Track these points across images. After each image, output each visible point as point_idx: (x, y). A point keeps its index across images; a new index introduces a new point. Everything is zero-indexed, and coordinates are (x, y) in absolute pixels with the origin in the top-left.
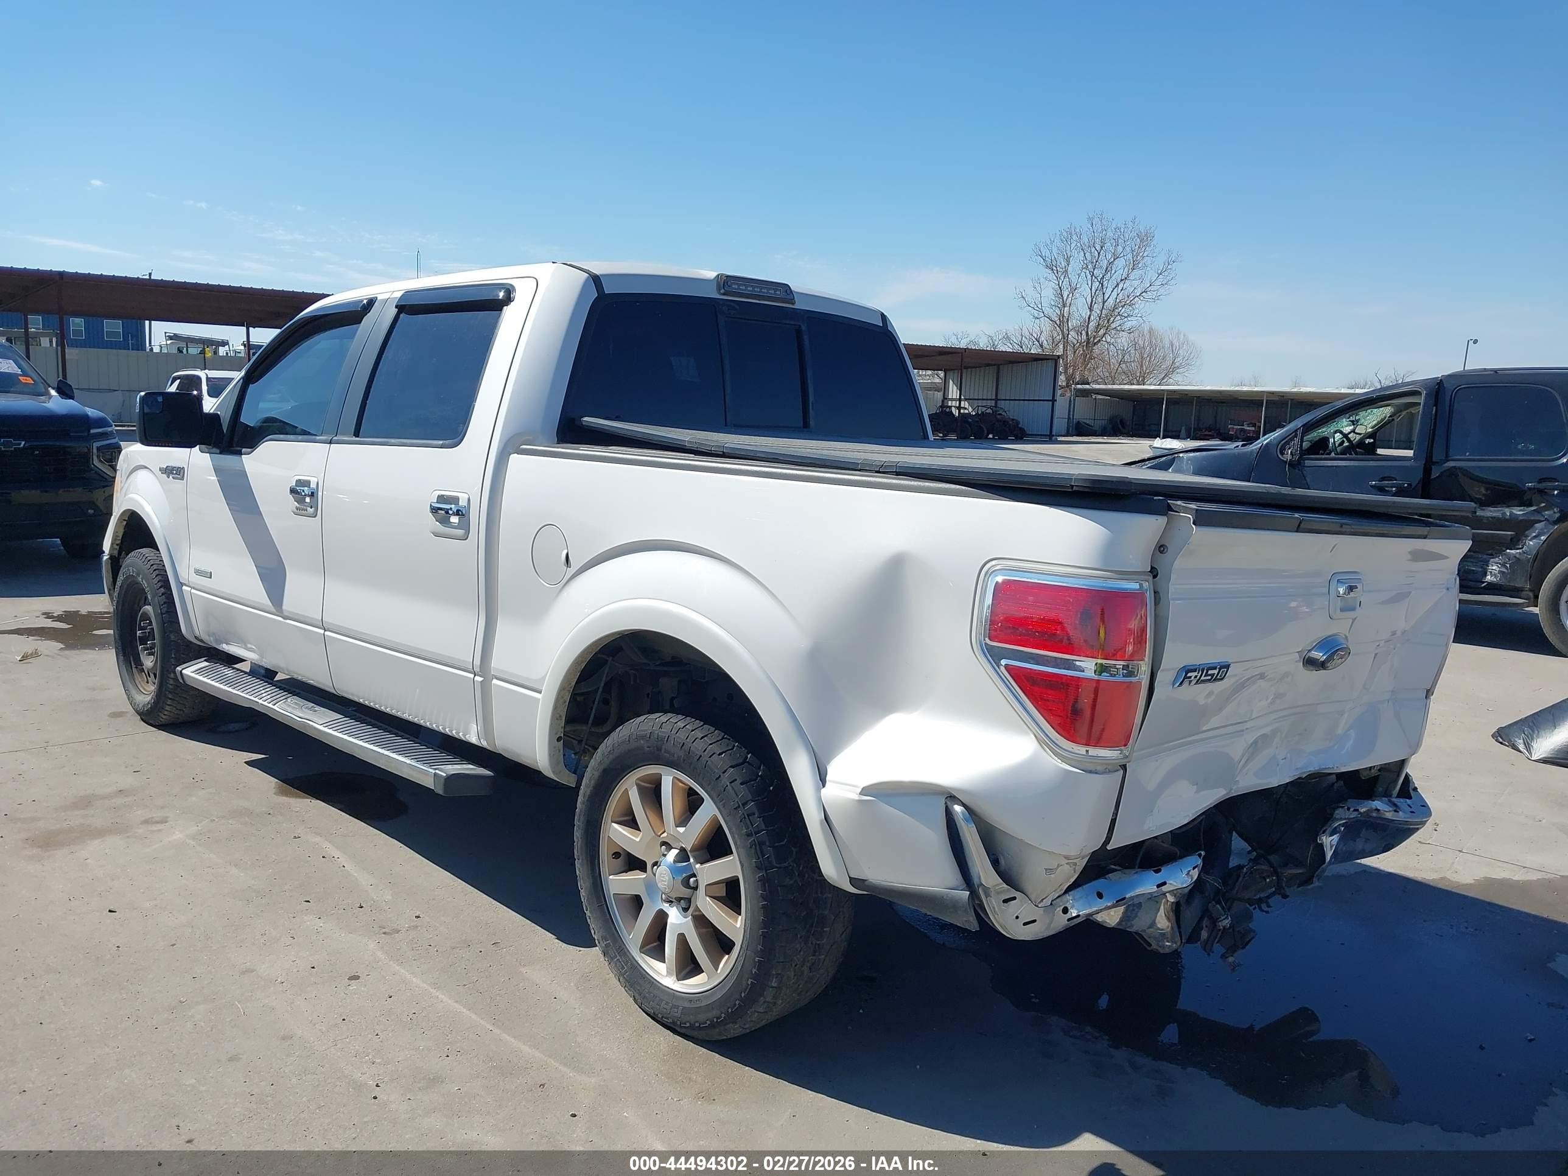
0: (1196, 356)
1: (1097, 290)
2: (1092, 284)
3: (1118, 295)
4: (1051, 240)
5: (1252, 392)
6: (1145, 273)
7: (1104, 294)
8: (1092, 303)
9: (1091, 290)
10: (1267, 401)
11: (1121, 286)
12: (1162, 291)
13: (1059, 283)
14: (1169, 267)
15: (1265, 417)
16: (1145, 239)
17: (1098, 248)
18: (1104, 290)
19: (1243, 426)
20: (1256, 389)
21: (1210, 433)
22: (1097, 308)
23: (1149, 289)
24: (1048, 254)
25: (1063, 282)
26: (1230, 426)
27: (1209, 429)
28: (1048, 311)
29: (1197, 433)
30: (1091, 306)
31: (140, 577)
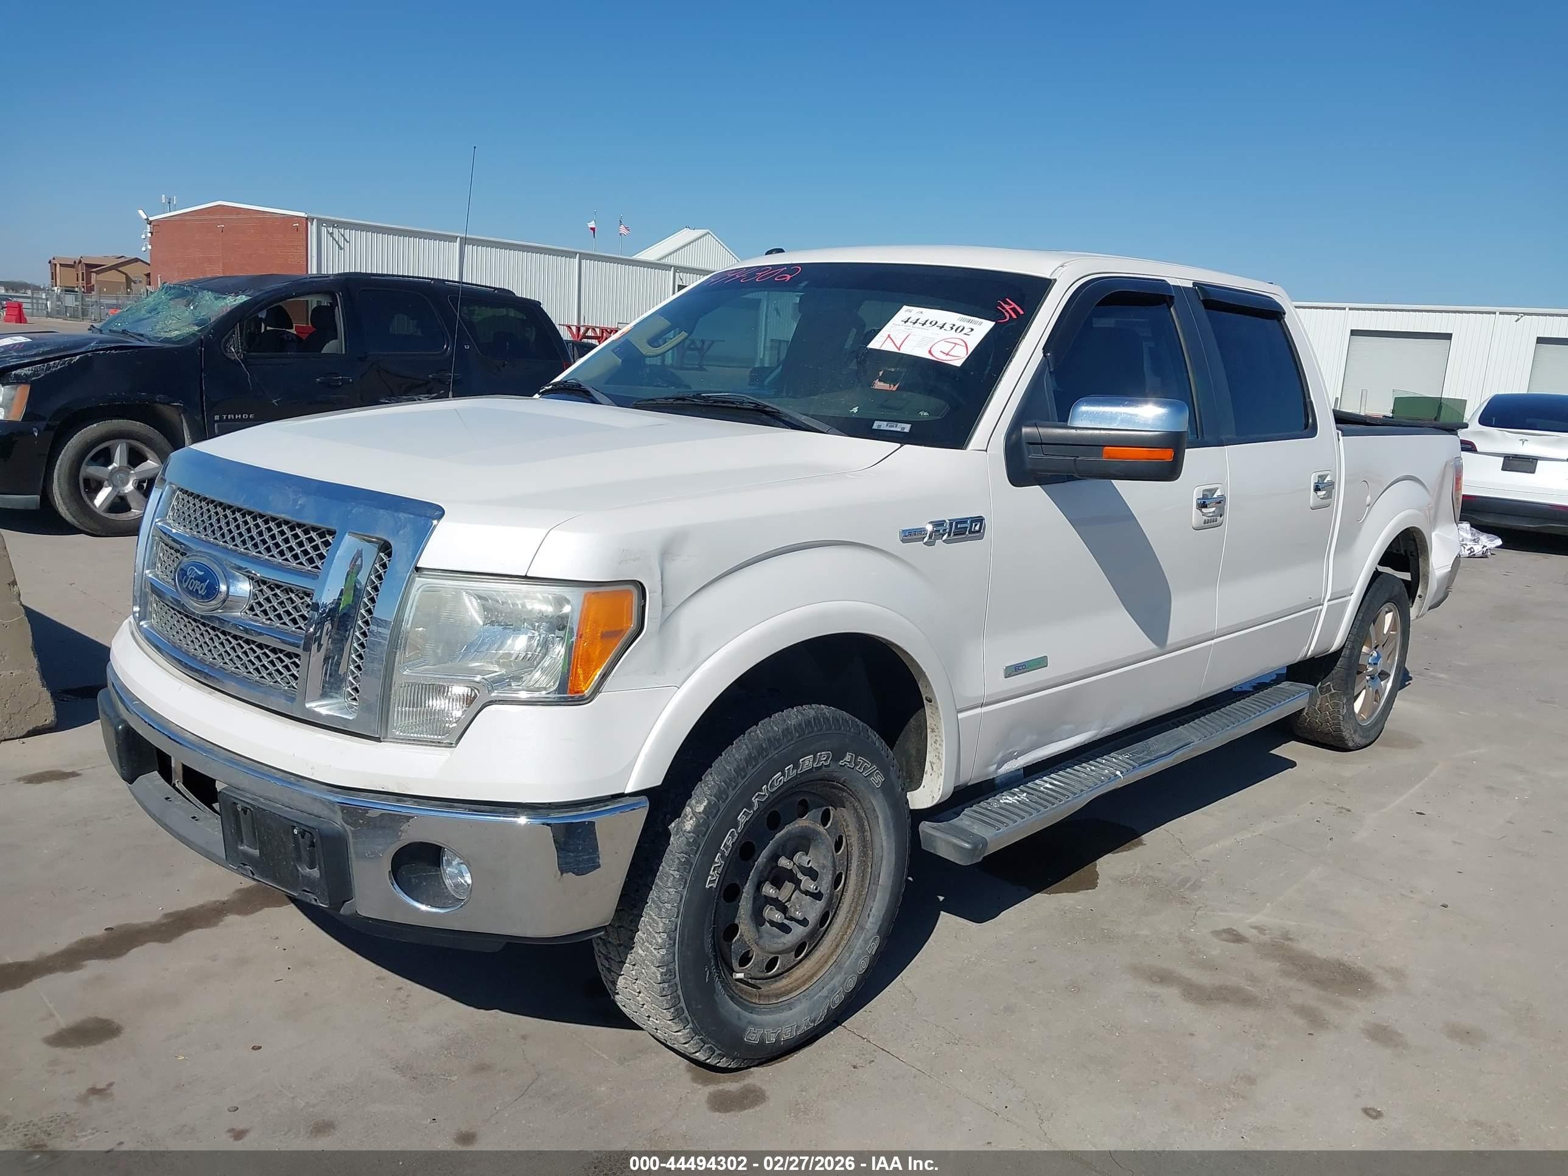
31: (848, 757)
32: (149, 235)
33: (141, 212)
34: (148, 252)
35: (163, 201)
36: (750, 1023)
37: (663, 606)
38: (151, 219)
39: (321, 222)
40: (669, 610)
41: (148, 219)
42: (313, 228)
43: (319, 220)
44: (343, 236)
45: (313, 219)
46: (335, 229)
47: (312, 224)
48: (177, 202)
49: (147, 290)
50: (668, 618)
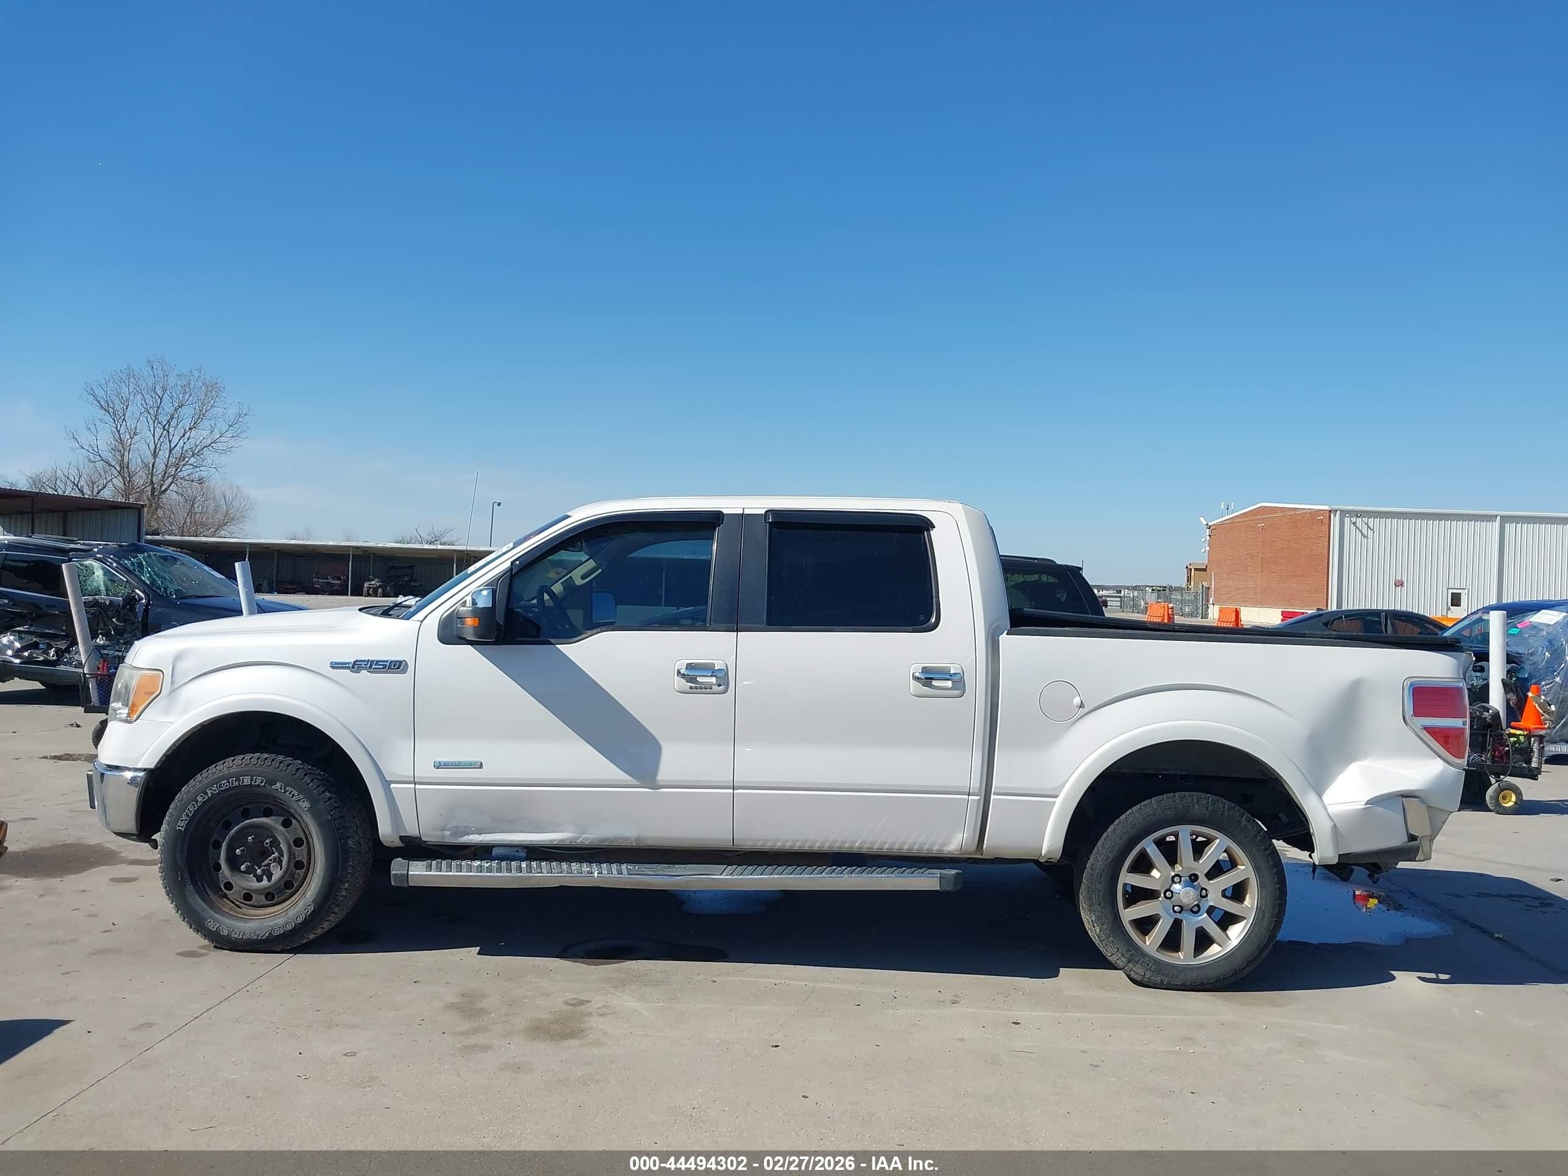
0: (250, 509)
1: (160, 437)
2: (154, 430)
3: (184, 443)
4: (105, 379)
5: (327, 546)
6: (215, 424)
7: (170, 442)
8: (155, 450)
9: (154, 436)
10: (353, 555)
11: (187, 436)
12: (232, 443)
13: (117, 426)
14: (240, 420)
15: (352, 571)
16: (213, 389)
17: (159, 392)
18: (171, 437)
19: (328, 579)
20: (309, 543)
21: (293, 587)
22: (163, 454)
23: (218, 440)
24: (102, 393)
25: (121, 425)
26: (315, 580)
27: (292, 582)
28: (107, 455)
29: (280, 587)
30: (155, 453)
31: (278, 785)
32: (1208, 538)
33: (1202, 519)
34: (1207, 552)
35: (1222, 508)
36: (211, 917)
37: (172, 683)
38: (1210, 524)
39: (1343, 513)
40: (176, 686)
41: (1207, 524)
42: (1335, 520)
43: (1342, 511)
44: (1367, 524)
45: (1336, 511)
46: (1358, 519)
47: (1335, 516)
48: (1234, 507)
49: (1203, 586)
50: (176, 689)
